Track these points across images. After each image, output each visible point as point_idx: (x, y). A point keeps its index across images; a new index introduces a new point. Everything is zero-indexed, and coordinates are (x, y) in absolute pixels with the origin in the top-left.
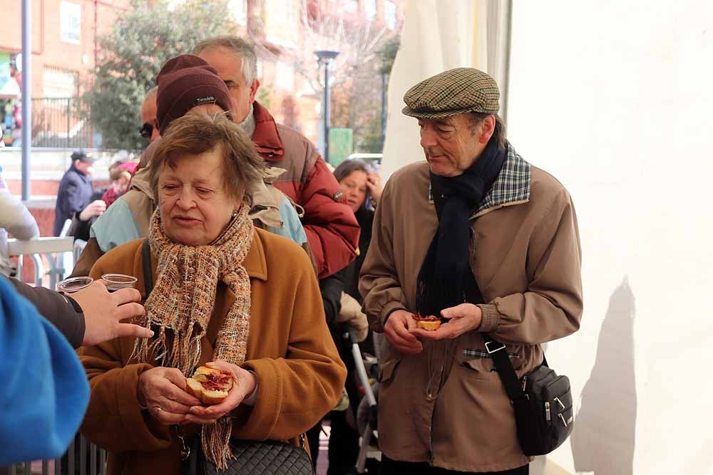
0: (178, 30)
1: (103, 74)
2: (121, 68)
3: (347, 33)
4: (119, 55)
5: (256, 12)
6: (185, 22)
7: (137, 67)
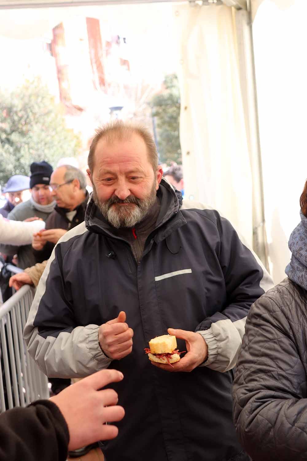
3: (127, 92)
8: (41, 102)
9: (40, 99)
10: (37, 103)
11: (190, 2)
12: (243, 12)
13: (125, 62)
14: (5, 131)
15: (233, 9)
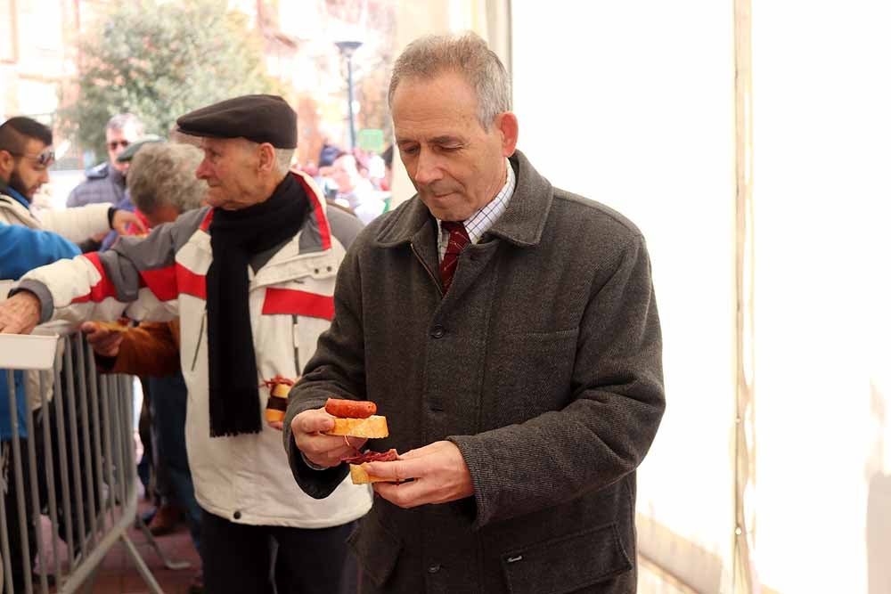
0: (170, 27)
1: (87, 83)
2: (108, 76)
3: (374, 18)
4: (104, 60)
6: (178, 17)
7: (126, 73)
8: (211, 26)
9: (210, 20)
10: (203, 28)
14: (140, 71)
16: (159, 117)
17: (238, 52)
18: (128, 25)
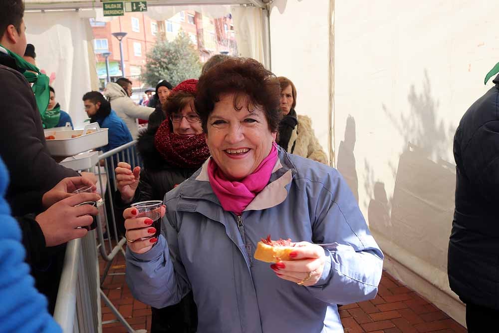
0: (172, 48)
1: (149, 66)
2: (155, 64)
3: (232, 45)
4: (154, 59)
5: (200, 40)
6: (175, 46)
7: (160, 63)
9: (184, 47)
10: (182, 49)
11: (241, 4)
12: (265, 10)
13: (232, 28)
14: (164, 62)
15: (261, 9)
16: (170, 76)
17: (192, 56)
18: (161, 49)
